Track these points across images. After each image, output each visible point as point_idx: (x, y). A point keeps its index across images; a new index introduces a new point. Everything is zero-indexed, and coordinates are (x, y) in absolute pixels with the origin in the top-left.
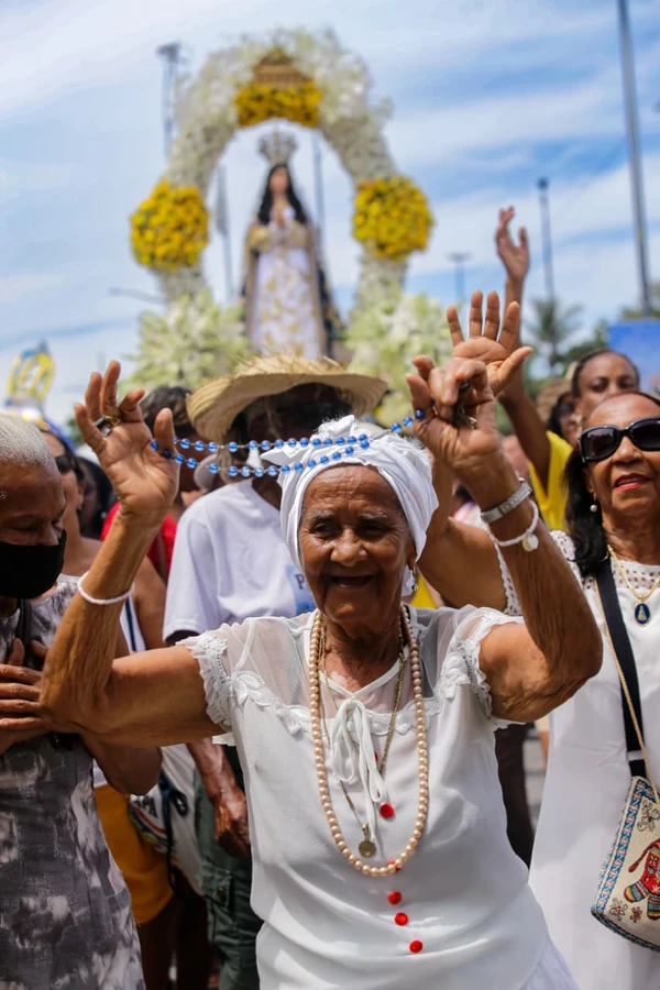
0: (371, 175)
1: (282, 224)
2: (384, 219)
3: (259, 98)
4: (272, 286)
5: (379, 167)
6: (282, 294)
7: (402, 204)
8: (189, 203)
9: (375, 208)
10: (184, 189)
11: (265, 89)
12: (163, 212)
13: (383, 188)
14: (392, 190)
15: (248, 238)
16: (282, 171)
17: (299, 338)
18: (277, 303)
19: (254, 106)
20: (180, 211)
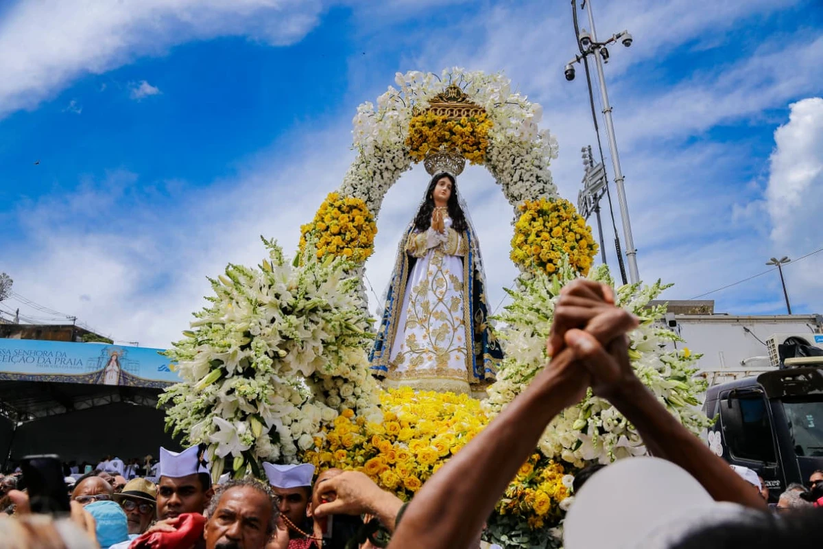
0: (535, 198)
1: (440, 229)
2: (545, 235)
3: (433, 124)
4: (423, 291)
5: (542, 191)
6: (431, 297)
7: (566, 223)
8: (355, 212)
9: (538, 225)
10: (351, 200)
11: (439, 118)
12: (327, 218)
13: (546, 207)
14: (556, 209)
15: (404, 242)
16: (446, 180)
17: (443, 345)
18: (426, 306)
19: (425, 129)
20: (344, 218)
